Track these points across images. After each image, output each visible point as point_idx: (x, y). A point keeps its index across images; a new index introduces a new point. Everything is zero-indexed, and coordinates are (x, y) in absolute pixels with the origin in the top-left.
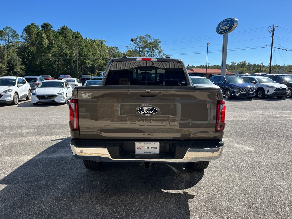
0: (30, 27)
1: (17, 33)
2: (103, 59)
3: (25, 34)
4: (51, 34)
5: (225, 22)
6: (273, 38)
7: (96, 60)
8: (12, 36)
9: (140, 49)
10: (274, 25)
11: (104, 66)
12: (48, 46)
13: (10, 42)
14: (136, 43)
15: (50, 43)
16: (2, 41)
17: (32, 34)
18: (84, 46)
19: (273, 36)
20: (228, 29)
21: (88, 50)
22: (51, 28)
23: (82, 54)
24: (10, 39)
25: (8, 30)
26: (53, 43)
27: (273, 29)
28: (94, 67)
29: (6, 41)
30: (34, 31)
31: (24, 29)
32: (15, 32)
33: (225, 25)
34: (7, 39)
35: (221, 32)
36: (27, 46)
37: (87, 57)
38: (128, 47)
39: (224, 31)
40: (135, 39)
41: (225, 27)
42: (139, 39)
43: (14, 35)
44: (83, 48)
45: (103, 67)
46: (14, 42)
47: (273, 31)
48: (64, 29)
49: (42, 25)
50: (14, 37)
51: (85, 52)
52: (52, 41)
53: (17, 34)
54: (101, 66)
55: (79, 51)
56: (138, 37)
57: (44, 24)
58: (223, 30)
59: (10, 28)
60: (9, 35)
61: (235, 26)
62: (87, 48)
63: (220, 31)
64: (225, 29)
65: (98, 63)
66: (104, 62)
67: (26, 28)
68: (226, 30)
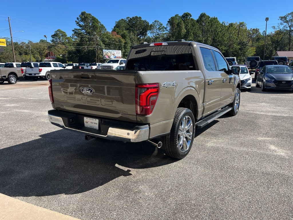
0: (173, 18)
1: (163, 25)
2: (239, 44)
3: (169, 25)
4: (189, 23)
7: (230, 45)
8: (159, 29)
9: (290, 29)
11: (240, 51)
12: (185, 35)
13: (158, 34)
14: (285, 22)
15: (186, 32)
16: (151, 34)
17: (175, 25)
18: (219, 32)
21: (224, 35)
22: (190, 17)
23: (216, 40)
24: (158, 31)
25: (156, 23)
26: (189, 32)
28: (227, 53)
29: (154, 34)
30: (176, 22)
31: (168, 22)
32: (162, 25)
34: (155, 32)
36: (169, 36)
37: (221, 43)
38: (274, 27)
40: (284, 17)
42: (290, 16)
43: (161, 28)
44: (217, 34)
45: (238, 52)
46: (160, 34)
48: (202, 16)
49: (182, 15)
50: (161, 29)
51: (220, 38)
52: (189, 29)
53: (163, 27)
54: (236, 52)
55: (214, 37)
56: (289, 14)
57: (184, 14)
59: (158, 21)
60: (156, 28)
62: (222, 33)
65: (233, 48)
66: (239, 47)
67: (170, 20)
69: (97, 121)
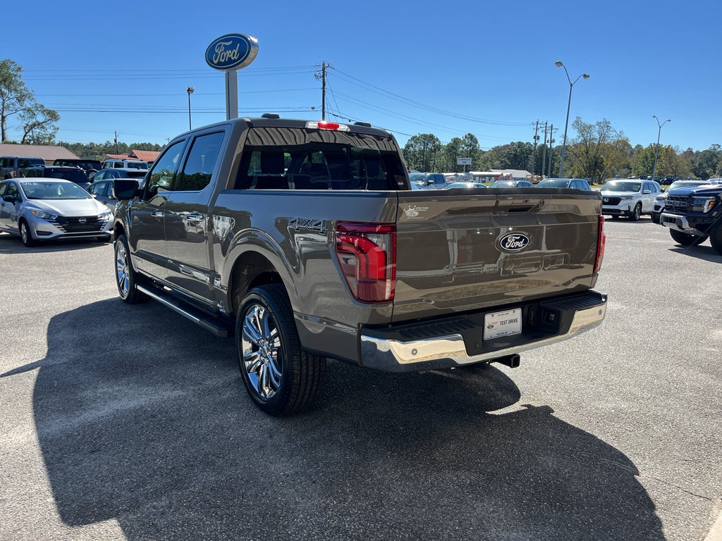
5: (227, 40)
6: (324, 91)
10: (324, 64)
19: (324, 88)
20: (235, 61)
27: (324, 73)
33: (227, 48)
35: (220, 63)
39: (225, 63)
41: (229, 54)
47: (323, 77)
58: (223, 61)
61: (252, 54)
63: (216, 62)
64: (230, 58)
68: (230, 61)
69: (517, 314)
